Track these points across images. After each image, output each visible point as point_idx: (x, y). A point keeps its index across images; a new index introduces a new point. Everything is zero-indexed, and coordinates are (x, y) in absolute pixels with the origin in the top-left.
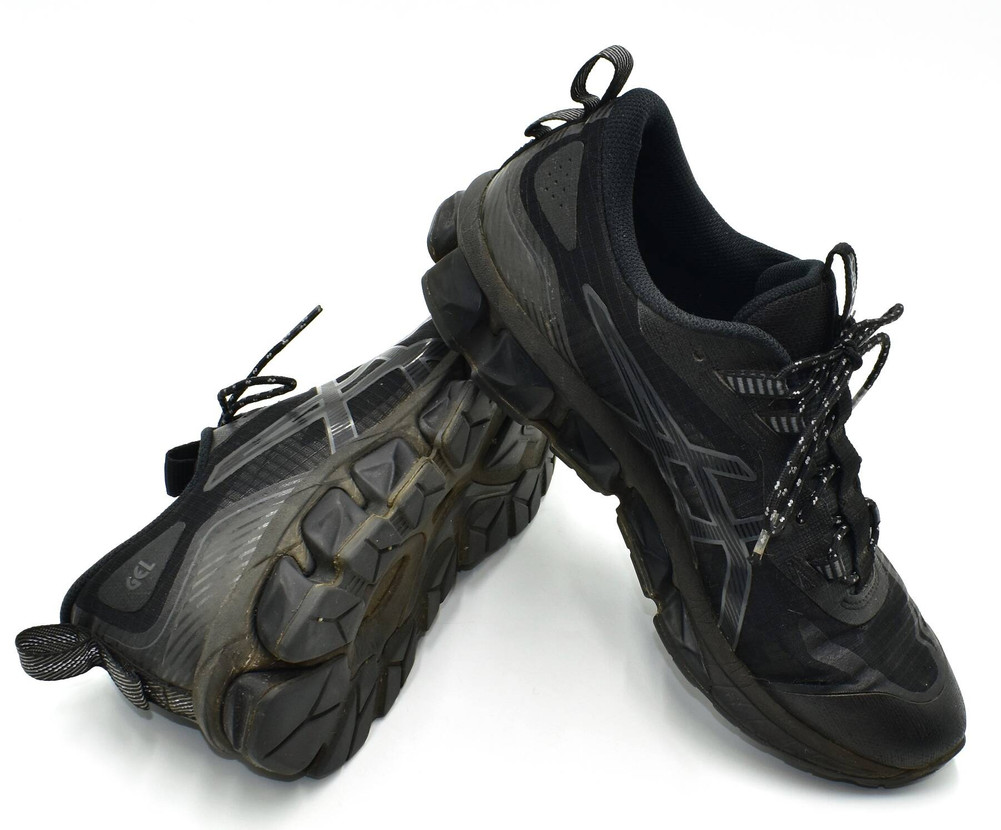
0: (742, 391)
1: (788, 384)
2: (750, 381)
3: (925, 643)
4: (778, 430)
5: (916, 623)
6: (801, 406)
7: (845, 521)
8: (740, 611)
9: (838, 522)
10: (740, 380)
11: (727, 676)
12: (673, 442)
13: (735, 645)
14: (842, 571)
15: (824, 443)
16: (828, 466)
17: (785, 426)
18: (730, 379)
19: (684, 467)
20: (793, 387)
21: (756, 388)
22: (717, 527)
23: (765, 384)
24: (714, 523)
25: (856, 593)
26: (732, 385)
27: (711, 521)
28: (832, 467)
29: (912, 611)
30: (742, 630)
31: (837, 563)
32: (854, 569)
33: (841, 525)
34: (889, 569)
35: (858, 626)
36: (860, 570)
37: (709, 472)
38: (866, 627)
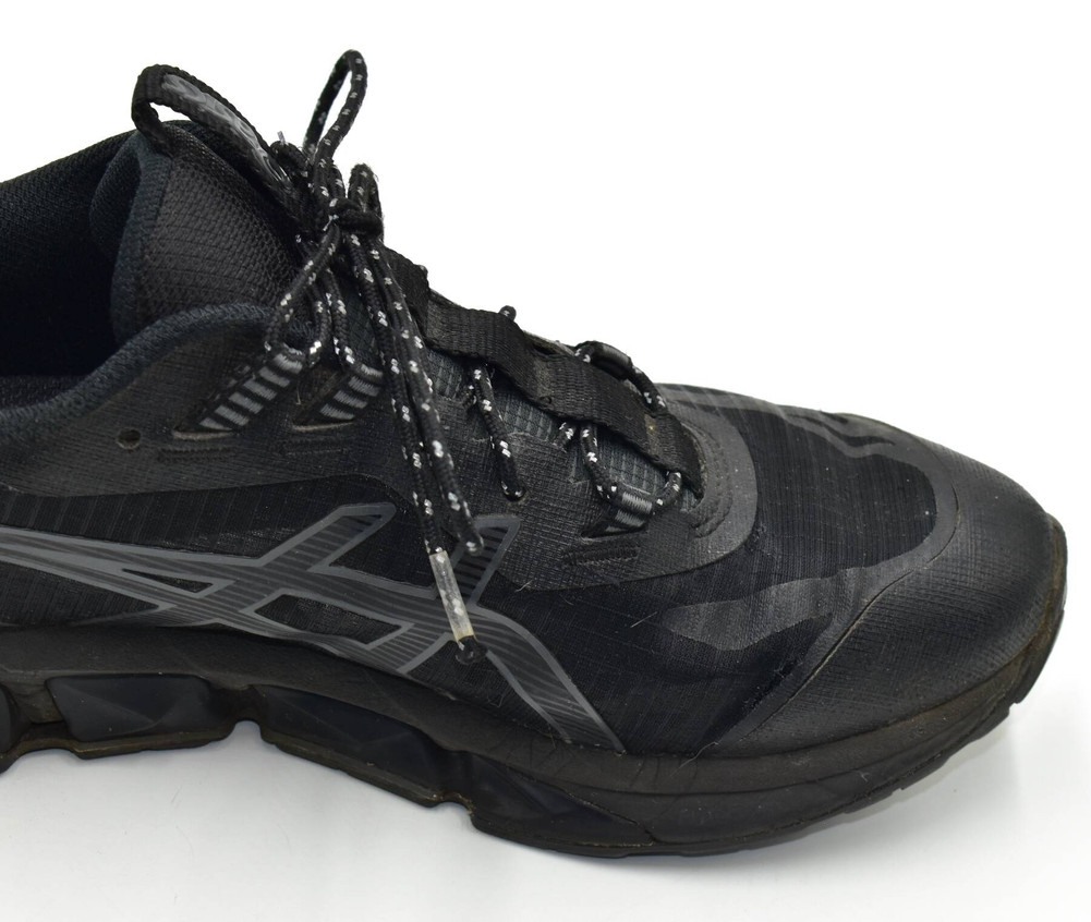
0: (241, 421)
1: (291, 346)
2: (237, 398)
3: (868, 450)
4: (350, 417)
5: (828, 436)
6: (343, 353)
7: (578, 424)
8: (572, 699)
9: (570, 434)
10: (223, 411)
11: (654, 795)
12: (231, 582)
13: (618, 745)
14: (646, 498)
15: (431, 358)
16: (470, 379)
17: (352, 402)
18: (207, 423)
19: (284, 597)
20: (304, 344)
21: (256, 398)
22: (416, 625)
23: (261, 380)
24: (406, 626)
25: (699, 496)
26: (218, 427)
27: (398, 627)
28: (478, 374)
29: (807, 426)
30: (602, 716)
31: (627, 497)
32: (664, 471)
33: (577, 435)
34: (714, 401)
35: (751, 537)
36: (670, 461)
37: (323, 568)
38: (764, 527)
